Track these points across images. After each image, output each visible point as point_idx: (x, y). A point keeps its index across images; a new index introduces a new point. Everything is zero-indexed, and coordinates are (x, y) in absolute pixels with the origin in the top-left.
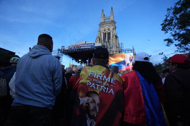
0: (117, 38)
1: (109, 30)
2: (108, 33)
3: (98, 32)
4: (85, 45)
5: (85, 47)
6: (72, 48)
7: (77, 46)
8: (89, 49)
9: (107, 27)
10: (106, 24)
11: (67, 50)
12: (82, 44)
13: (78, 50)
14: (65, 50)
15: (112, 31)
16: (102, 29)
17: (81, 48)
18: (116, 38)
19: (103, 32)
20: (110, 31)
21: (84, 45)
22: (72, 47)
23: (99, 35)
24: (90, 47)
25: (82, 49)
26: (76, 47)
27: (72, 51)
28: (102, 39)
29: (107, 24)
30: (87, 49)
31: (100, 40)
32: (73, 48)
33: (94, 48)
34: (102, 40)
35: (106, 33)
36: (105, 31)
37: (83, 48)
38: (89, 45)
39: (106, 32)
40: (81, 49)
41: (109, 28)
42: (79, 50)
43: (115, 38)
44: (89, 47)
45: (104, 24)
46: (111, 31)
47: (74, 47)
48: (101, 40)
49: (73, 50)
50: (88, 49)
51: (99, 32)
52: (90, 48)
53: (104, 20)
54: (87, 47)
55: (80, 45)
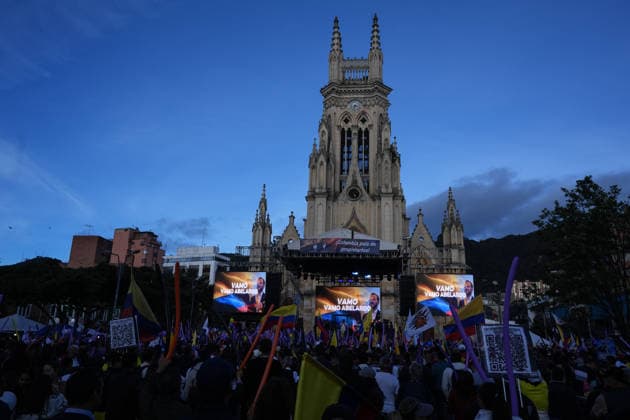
0: (397, 162)
1: (364, 121)
2: (360, 131)
3: (321, 125)
4: (352, 243)
5: (354, 250)
7: (329, 242)
8: (363, 254)
9: (354, 108)
10: (353, 92)
11: (297, 252)
12: (343, 240)
13: (332, 255)
14: (292, 252)
15: (375, 127)
16: (337, 113)
17: (343, 250)
18: (393, 161)
19: (339, 127)
20: (367, 124)
21: (350, 243)
22: (311, 243)
23: (326, 137)
24: (367, 251)
25: (345, 254)
26: (324, 246)
27: (312, 255)
28: (335, 156)
29: (357, 92)
30: (358, 255)
31: (328, 161)
32: (315, 247)
33: (379, 253)
34: (335, 163)
35: (349, 132)
36: (346, 121)
37: (349, 250)
38: (364, 244)
39: (350, 124)
40: (341, 254)
41: (364, 113)
42: (336, 254)
43: (390, 162)
44: (363, 250)
45: (345, 92)
46: (371, 126)
47: (320, 245)
48: (331, 162)
49: (317, 255)
50: (361, 256)
51: (324, 128)
52: (368, 254)
53: (344, 72)
54: (358, 251)
55: (337, 240)
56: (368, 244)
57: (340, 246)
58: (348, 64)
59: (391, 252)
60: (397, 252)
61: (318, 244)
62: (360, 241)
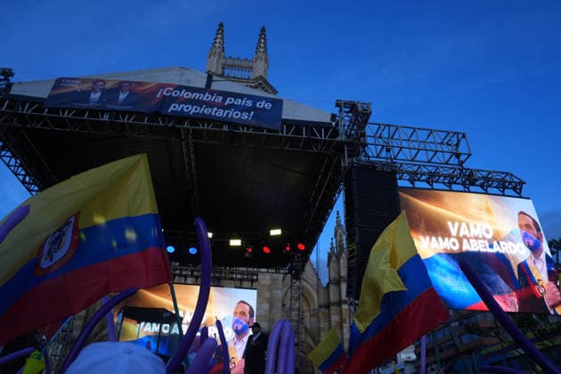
4: (206, 97)
5: (207, 111)
6: (87, 93)
7: (139, 89)
8: (234, 124)
12: (180, 88)
13: (140, 116)
17: (175, 107)
21: (197, 96)
24: (245, 116)
26: (122, 96)
27: (81, 112)
32: (95, 96)
33: (277, 126)
38: (239, 102)
40: (171, 117)
44: (234, 115)
47: (111, 93)
49: (94, 112)
50: (225, 128)
52: (245, 125)
53: (223, 68)
54: (221, 113)
55: (163, 86)
56: (249, 103)
57: (168, 100)
58: (229, 62)
59: (312, 126)
60: (330, 128)
61: (104, 91)
62: (226, 95)
